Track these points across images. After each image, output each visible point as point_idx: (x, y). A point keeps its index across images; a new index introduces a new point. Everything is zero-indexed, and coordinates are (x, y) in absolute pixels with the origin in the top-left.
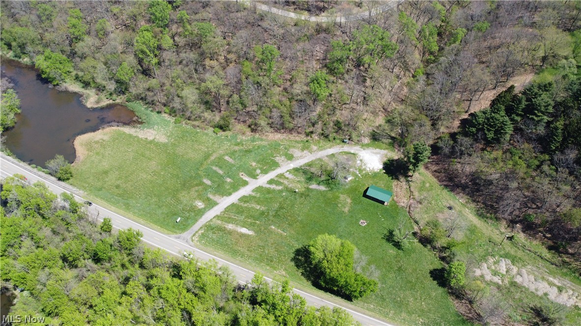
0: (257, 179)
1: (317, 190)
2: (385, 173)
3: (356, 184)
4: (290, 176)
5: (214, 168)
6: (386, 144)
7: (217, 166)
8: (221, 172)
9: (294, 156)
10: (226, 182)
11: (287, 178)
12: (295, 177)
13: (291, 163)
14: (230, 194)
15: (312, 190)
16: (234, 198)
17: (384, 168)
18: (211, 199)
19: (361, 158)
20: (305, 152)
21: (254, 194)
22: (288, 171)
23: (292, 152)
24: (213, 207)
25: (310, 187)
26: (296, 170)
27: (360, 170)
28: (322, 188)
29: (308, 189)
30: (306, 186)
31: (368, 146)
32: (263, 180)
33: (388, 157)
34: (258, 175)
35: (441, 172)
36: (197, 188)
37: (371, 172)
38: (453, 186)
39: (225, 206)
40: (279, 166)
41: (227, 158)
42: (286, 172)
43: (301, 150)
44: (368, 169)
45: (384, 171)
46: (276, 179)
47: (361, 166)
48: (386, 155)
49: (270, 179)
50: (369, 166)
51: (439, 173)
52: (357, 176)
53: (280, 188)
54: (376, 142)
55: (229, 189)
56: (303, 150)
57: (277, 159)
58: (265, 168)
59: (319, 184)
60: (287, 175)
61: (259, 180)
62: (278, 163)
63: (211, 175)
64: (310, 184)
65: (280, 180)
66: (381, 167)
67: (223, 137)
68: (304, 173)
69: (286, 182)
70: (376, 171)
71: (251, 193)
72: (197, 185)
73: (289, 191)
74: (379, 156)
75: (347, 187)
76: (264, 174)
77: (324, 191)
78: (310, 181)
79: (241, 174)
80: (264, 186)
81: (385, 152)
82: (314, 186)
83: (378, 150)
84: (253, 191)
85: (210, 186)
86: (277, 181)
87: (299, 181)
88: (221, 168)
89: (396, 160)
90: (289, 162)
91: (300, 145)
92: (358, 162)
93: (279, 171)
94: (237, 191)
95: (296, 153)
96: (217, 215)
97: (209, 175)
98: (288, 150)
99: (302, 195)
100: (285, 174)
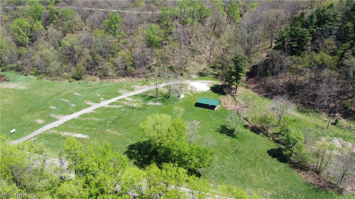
0: (100, 103)
1: (153, 105)
2: (212, 92)
3: (188, 100)
4: (130, 99)
5: (62, 99)
6: (211, 77)
7: (65, 98)
8: (68, 101)
9: (135, 88)
10: (71, 106)
11: (127, 101)
12: (134, 100)
13: (131, 92)
14: (72, 113)
15: (149, 106)
16: (76, 115)
17: (211, 90)
18: (52, 117)
19: (191, 86)
20: (144, 86)
21: (94, 112)
22: (128, 97)
23: (133, 87)
24: (52, 122)
25: (147, 104)
26: (136, 96)
27: (191, 92)
28: (158, 104)
29: (145, 105)
30: (144, 104)
31: (196, 79)
32: (105, 103)
33: (214, 84)
34: (101, 101)
35: (259, 87)
36: (41, 112)
37: (200, 92)
38: (272, 95)
39: (65, 121)
40: (121, 95)
41: (75, 93)
42: (127, 97)
43: (141, 85)
44: (198, 91)
45: (212, 91)
46: (117, 102)
47: (192, 90)
48: (212, 83)
49: (111, 102)
50: (198, 89)
51: (258, 88)
52: (188, 95)
53: (120, 106)
54: (203, 77)
55: (72, 110)
56: (142, 85)
57: (120, 91)
58: (108, 97)
59: (155, 102)
60: (127, 99)
61: (101, 104)
62: (120, 93)
63: (58, 104)
64: (148, 103)
65: (120, 102)
66: (209, 89)
67: (76, 84)
68: (142, 97)
69: (126, 103)
70: (204, 91)
71: (92, 111)
72: (42, 110)
73: (128, 108)
74: (206, 84)
75: (180, 102)
76: (107, 100)
77: (159, 106)
78: (147, 100)
79: (85, 101)
80: (105, 106)
81: (211, 81)
82: (151, 103)
83: (204, 81)
84: (95, 110)
85: (55, 110)
86: (118, 103)
87: (137, 102)
88: (68, 99)
89: (221, 85)
90: (130, 92)
91: (140, 83)
92: (189, 88)
93: (120, 97)
94: (79, 111)
95: (136, 87)
96: (55, 127)
97: (56, 104)
98: (130, 86)
99: (139, 109)
100: (125, 99)
